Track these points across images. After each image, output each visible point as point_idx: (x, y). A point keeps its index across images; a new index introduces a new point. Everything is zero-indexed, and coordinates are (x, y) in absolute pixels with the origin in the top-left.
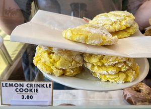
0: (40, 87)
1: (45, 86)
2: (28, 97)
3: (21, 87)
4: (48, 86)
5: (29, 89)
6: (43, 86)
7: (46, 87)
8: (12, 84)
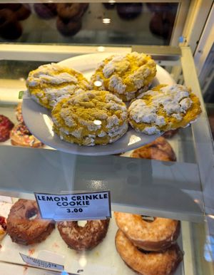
0: (91, 198)
1: (98, 197)
2: (76, 211)
3: (65, 201)
4: (102, 196)
5: (75, 202)
6: (95, 197)
7: (101, 198)
8: (51, 198)
